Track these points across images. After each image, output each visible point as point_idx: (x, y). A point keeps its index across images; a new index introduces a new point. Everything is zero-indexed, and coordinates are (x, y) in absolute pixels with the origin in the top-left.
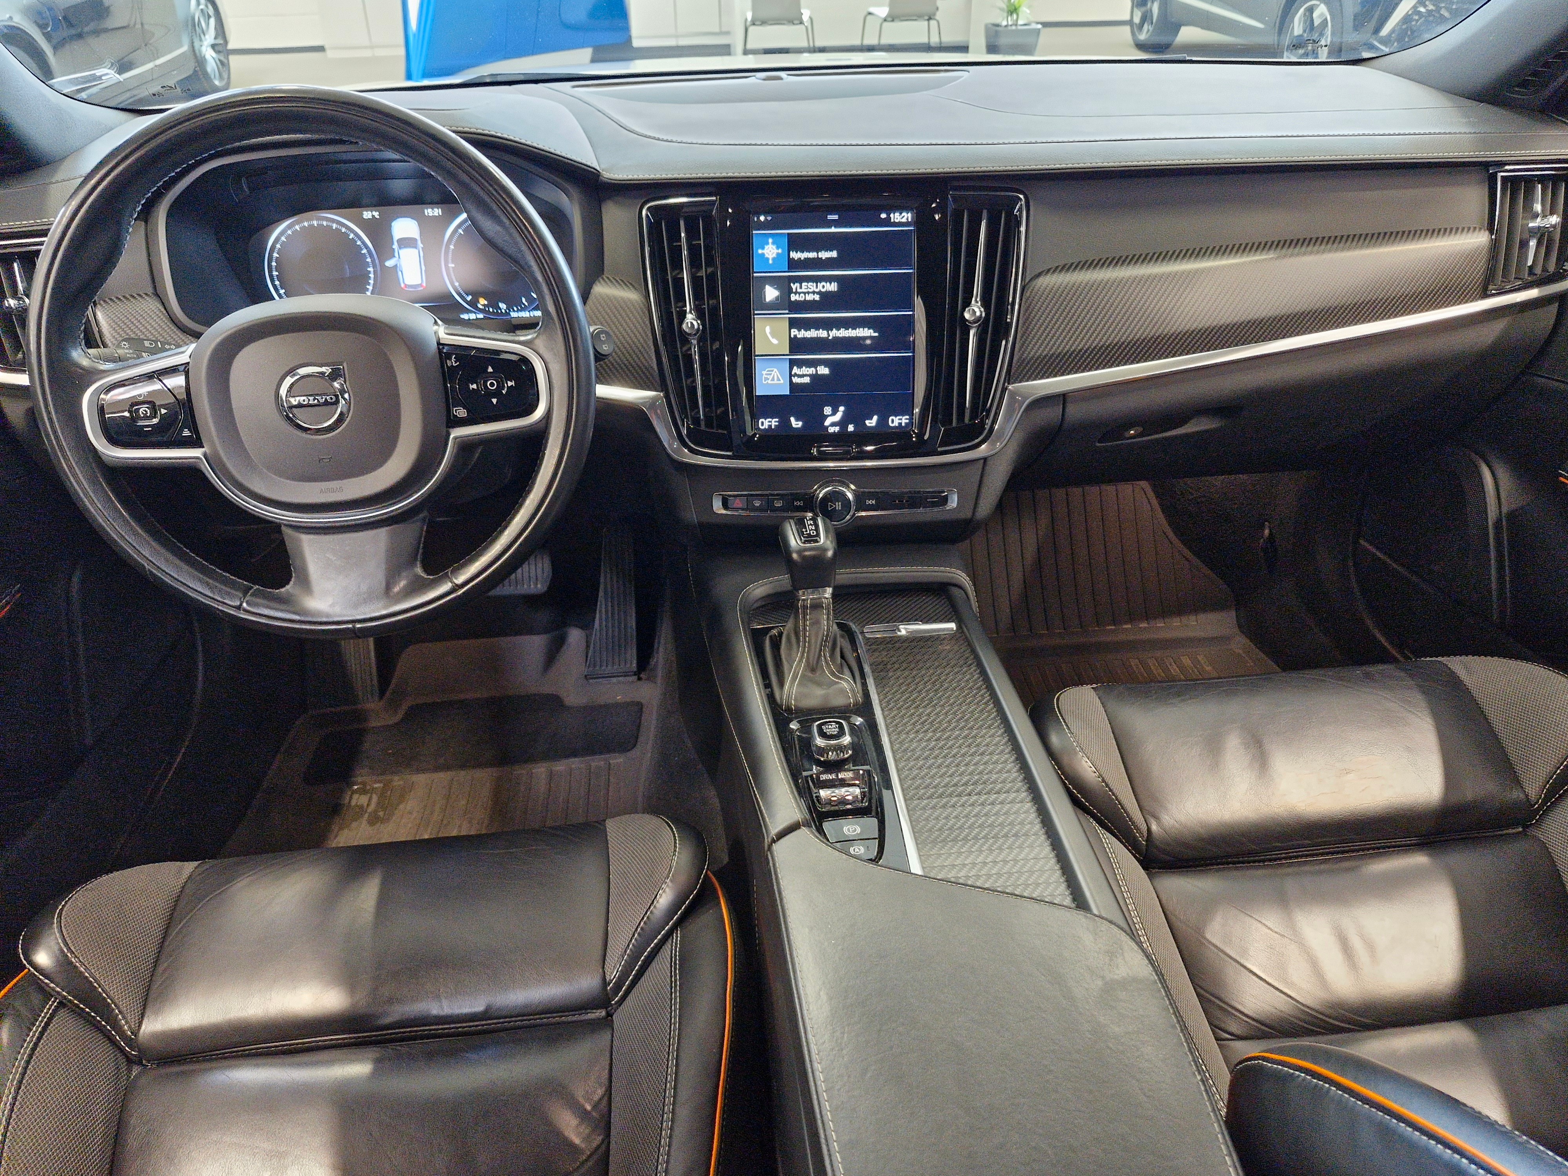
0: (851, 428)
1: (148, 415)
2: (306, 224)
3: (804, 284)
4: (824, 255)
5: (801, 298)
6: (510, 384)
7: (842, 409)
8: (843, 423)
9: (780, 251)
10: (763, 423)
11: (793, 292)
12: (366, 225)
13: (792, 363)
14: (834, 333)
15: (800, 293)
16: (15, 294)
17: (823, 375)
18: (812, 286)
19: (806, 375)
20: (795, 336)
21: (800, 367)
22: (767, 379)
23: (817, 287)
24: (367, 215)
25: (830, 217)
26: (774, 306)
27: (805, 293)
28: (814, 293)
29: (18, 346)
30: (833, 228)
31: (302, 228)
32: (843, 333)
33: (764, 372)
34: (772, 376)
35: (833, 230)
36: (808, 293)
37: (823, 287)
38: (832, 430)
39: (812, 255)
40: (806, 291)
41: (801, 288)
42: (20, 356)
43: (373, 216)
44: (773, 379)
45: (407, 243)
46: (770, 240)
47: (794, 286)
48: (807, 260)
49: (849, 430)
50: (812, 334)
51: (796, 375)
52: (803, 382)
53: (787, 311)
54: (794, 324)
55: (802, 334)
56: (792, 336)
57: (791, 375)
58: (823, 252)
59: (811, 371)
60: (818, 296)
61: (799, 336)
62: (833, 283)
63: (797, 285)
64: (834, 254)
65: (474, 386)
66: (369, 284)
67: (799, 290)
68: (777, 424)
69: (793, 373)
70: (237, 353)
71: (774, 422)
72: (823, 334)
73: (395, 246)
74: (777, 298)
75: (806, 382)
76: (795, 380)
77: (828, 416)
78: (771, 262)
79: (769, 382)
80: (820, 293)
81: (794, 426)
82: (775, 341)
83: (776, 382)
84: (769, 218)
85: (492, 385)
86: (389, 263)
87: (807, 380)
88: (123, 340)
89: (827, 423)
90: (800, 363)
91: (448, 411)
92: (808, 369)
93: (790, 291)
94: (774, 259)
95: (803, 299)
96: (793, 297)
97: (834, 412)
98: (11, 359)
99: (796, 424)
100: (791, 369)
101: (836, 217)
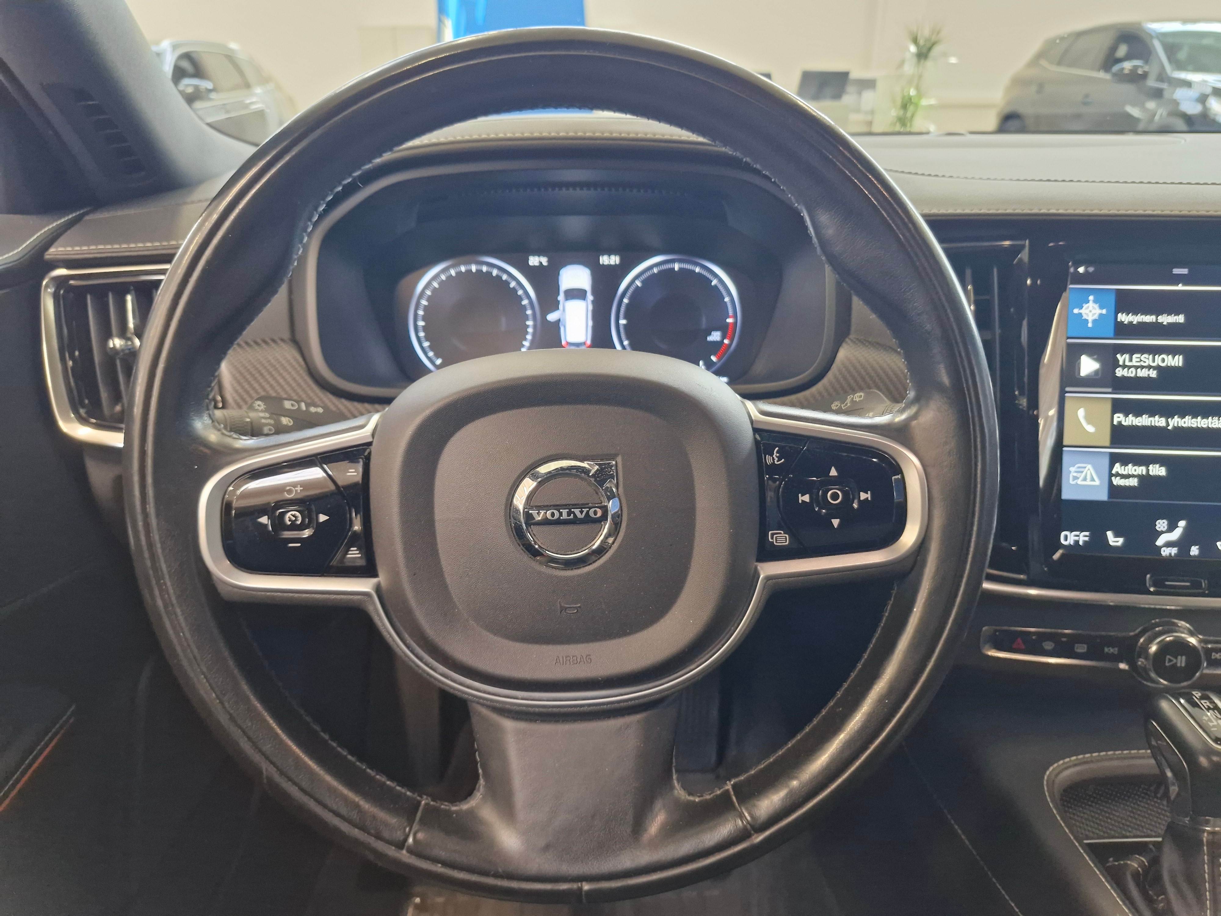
0: (1195, 551)
1: (299, 522)
2: (463, 269)
3: (1135, 356)
4: (1165, 319)
5: (1131, 373)
6: (863, 496)
7: (1182, 524)
8: (1183, 544)
9: (1104, 311)
10: (1066, 538)
11: (1120, 366)
12: (531, 273)
13: (1114, 459)
14: (1176, 422)
15: (1130, 367)
16: (123, 333)
17: (1158, 477)
18: (1147, 359)
19: (1133, 476)
20: (1120, 423)
21: (1125, 463)
22: (1076, 478)
23: (1154, 361)
24: (534, 261)
25: (1176, 271)
26: (1090, 382)
27: (1137, 367)
28: (1149, 367)
29: (117, 397)
30: (1180, 285)
31: (459, 273)
32: (1188, 422)
33: (1072, 469)
34: (1083, 474)
35: (1180, 287)
36: (1142, 367)
37: (1163, 360)
38: (1166, 552)
39: (1149, 319)
40: (1138, 364)
41: (1131, 360)
42: (118, 408)
43: (541, 263)
44: (1085, 479)
45: (576, 294)
46: (1091, 298)
47: (1121, 358)
48: (1141, 324)
49: (1192, 553)
50: (1144, 421)
51: (1117, 475)
52: (1127, 484)
53: (1110, 390)
54: (1118, 406)
55: (1131, 420)
56: (1115, 423)
57: (1111, 475)
58: (1165, 315)
59: (1141, 470)
60: (1155, 372)
61: (1124, 423)
62: (1177, 357)
63: (1127, 356)
64: (1180, 319)
65: (806, 498)
66: (525, 339)
67: (1127, 363)
68: (1087, 539)
69: (1114, 472)
70: (451, 435)
71: (1083, 537)
72: (1159, 421)
73: (561, 298)
74: (1096, 372)
75: (1132, 484)
76: (1116, 481)
77: (1162, 532)
78: (1090, 325)
79: (1079, 482)
80: (1158, 368)
81: (1111, 543)
82: (1090, 429)
83: (1088, 482)
84: (1091, 269)
85: (835, 496)
86: (552, 317)
87: (1133, 482)
88: (258, 399)
89: (1160, 542)
90: (1125, 460)
91: (763, 536)
92: (1136, 467)
93: (1116, 365)
94: (1094, 321)
95: (1133, 375)
96: (1119, 372)
97: (1171, 528)
98: (106, 411)
99: (1114, 540)
100: (1112, 466)
101: (1185, 271)
